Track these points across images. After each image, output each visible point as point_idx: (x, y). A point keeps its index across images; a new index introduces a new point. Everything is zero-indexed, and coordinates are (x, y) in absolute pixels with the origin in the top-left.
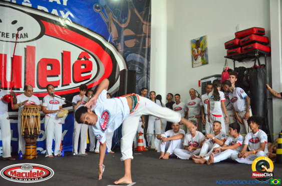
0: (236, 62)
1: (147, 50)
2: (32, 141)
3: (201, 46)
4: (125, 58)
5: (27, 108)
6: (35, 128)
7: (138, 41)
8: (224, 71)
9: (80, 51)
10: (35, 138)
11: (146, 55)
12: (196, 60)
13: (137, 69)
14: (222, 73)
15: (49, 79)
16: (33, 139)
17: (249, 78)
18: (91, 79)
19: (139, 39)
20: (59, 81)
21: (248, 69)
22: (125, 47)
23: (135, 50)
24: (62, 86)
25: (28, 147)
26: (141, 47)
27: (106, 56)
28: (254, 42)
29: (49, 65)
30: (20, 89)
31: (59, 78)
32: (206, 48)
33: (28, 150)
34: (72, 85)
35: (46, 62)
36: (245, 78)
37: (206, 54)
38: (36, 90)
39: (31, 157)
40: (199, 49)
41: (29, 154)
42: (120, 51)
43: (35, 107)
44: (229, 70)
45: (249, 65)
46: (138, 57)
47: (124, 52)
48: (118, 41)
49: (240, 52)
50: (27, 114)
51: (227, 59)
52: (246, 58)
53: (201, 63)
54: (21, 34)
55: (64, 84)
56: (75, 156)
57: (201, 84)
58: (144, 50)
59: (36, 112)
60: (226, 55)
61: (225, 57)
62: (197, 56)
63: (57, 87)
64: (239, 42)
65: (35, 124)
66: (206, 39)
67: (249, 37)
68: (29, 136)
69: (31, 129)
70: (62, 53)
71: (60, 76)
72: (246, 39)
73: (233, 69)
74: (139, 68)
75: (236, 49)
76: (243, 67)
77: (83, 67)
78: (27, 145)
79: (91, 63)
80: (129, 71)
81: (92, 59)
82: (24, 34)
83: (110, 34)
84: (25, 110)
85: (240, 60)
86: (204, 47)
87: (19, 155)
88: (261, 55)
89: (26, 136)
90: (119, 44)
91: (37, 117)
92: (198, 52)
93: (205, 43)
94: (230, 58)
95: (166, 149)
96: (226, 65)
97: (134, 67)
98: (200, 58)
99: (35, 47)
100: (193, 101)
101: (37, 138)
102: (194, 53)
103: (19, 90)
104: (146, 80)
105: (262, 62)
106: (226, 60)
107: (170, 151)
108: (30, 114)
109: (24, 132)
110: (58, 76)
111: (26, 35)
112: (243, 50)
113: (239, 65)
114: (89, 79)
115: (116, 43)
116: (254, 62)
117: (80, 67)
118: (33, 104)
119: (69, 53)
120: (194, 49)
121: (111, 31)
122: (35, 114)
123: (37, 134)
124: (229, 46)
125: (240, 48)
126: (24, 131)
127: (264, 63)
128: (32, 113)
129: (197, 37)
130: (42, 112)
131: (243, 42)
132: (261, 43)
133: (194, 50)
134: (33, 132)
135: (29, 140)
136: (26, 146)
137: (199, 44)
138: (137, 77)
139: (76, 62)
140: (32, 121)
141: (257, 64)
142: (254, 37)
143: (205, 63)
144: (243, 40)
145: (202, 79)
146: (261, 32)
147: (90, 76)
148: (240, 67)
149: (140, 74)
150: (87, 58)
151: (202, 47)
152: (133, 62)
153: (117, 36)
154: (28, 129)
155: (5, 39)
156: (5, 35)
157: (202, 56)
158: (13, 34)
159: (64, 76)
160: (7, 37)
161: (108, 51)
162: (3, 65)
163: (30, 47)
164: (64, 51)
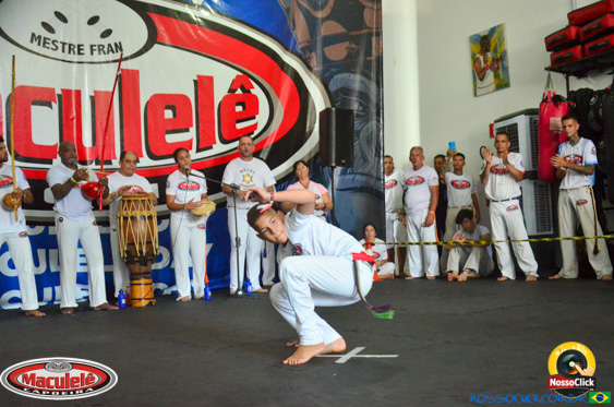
0: (572, 78)
1: (374, 64)
2: (143, 269)
3: (492, 48)
4: (325, 83)
5: (129, 201)
6: (149, 243)
7: (354, 46)
8: (545, 100)
9: (234, 73)
10: (149, 264)
11: (373, 75)
12: (481, 80)
13: (355, 106)
14: (541, 105)
15: (171, 138)
16: (146, 265)
17: (600, 113)
18: (256, 132)
19: (356, 40)
20: (191, 141)
21: (600, 93)
22: (325, 60)
23: (347, 65)
24: (198, 150)
25: (136, 282)
26: (361, 59)
27: (287, 83)
28: (610, 31)
29: (168, 108)
30: (113, 161)
31: (191, 134)
32: (505, 52)
33: (137, 288)
34: (219, 148)
35: (160, 101)
36: (591, 113)
37: (503, 65)
38: (145, 162)
39: (144, 303)
40: (488, 55)
41: (138, 297)
42: (315, 69)
43: (146, 198)
44: (557, 99)
45: (600, 83)
46: (356, 81)
47: (324, 71)
48: (310, 48)
49: (579, 56)
50: (130, 213)
52: (594, 68)
53: (494, 86)
54: (110, 45)
57: (495, 132)
58: (367, 65)
59: (149, 209)
60: (549, 64)
61: (546, 69)
62: (484, 70)
64: (578, 34)
65: (148, 232)
66: (502, 32)
68: (136, 259)
69: (140, 244)
70: (195, 81)
71: (193, 130)
72: (593, 25)
73: (565, 95)
74: (361, 104)
76: (587, 90)
77: (239, 109)
78: (133, 276)
79: (255, 99)
80: (337, 111)
81: (256, 91)
82: (116, 44)
83: (294, 33)
84: (126, 204)
85: (580, 75)
86: (499, 50)
87: (119, 299)
89: (131, 258)
90: (313, 54)
92: (485, 62)
93: (501, 39)
94: (559, 70)
96: (548, 85)
97: (346, 102)
98: (490, 75)
99: (137, 71)
101: (152, 263)
102: (477, 64)
103: (110, 163)
104: (375, 128)
106: (549, 75)
108: (138, 214)
109: (127, 252)
110: (187, 130)
111: (119, 47)
112: (587, 52)
113: (578, 84)
114: (253, 133)
115: (305, 53)
116: (610, 77)
117: (234, 109)
118: (141, 193)
119: (211, 79)
120: (478, 56)
121: (294, 28)
122: (146, 213)
123: (153, 255)
124: (555, 43)
125: (579, 48)
126: (125, 249)
128: (141, 210)
129: (482, 29)
131: (587, 32)
133: (478, 58)
134: (144, 251)
135: (137, 268)
136: (132, 279)
137: (489, 44)
138: (357, 124)
139: (225, 98)
140: (141, 228)
142: (611, 21)
143: (502, 84)
144: (585, 28)
145: (496, 122)
147: (255, 126)
148: (581, 90)
149: (363, 116)
150: (247, 88)
151: (495, 51)
152: (346, 91)
153: (308, 39)
154: (133, 244)
155: (76, 58)
156: (76, 50)
157: (496, 71)
158: (92, 46)
159: (200, 129)
160: (79, 53)
161: (290, 71)
162: (74, 115)
163: (128, 70)
164: (199, 76)
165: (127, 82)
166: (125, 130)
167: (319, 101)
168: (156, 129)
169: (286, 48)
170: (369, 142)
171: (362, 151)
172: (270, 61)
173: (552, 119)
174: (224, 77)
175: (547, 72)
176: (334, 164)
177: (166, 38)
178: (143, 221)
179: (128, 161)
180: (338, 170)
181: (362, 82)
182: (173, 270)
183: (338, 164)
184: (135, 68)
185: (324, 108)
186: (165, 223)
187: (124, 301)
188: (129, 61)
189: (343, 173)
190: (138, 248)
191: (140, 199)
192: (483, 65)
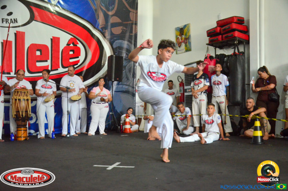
0: (217, 49)
1: (133, 37)
2: (23, 123)
3: (185, 33)
4: (111, 44)
5: (18, 92)
6: (26, 111)
7: (125, 28)
8: (206, 58)
9: (69, 37)
10: (26, 121)
11: (133, 42)
12: (179, 47)
13: (124, 55)
14: (204, 59)
15: (39, 64)
16: (24, 121)
17: (228, 64)
18: (79, 64)
19: (126, 26)
20: (48, 66)
21: (228, 56)
22: (112, 34)
23: (121, 37)
24: (52, 71)
25: (20, 129)
26: (128, 35)
27: (94, 43)
28: (234, 30)
29: (38, 50)
30: (11, 73)
31: (48, 63)
32: (190, 36)
33: (20, 132)
34: (61, 70)
35: (35, 47)
36: (225, 65)
37: (189, 41)
39: (23, 139)
40: (183, 36)
41: (20, 136)
42: (107, 37)
43: (26, 91)
44: (211, 57)
45: (229, 52)
46: (125, 44)
47: (111, 39)
48: (105, 28)
49: (220, 40)
50: (18, 98)
51: (209, 46)
52: (226, 45)
53: (184, 50)
54: (11, 19)
55: (53, 69)
58: (130, 37)
59: (27, 96)
60: (208, 42)
61: (207, 44)
62: (181, 43)
64: (220, 30)
65: (26, 107)
66: (189, 27)
67: (229, 25)
68: (20, 119)
69: (22, 111)
70: (51, 39)
71: (49, 61)
72: (227, 27)
73: (214, 56)
74: (127, 54)
75: (217, 37)
76: (223, 55)
77: (71, 53)
78: (18, 127)
79: (79, 49)
80: (116, 57)
81: (80, 45)
82: (14, 19)
83: (98, 21)
84: (16, 93)
85: (221, 48)
86: (187, 34)
87: (11, 137)
88: (240, 42)
89: (17, 118)
90: (107, 31)
92: (181, 39)
93: (189, 30)
94: (212, 45)
96: (207, 52)
97: (121, 53)
98: (183, 45)
99: (24, 33)
101: (28, 120)
102: (178, 40)
104: (132, 65)
105: (241, 49)
108: (22, 98)
109: (16, 115)
110: (47, 61)
111: (16, 21)
112: (224, 38)
113: (220, 52)
114: (77, 64)
115: (103, 30)
116: (233, 50)
117: (69, 53)
118: (24, 88)
119: (59, 39)
120: (178, 36)
121: (98, 19)
122: (25, 98)
123: (28, 117)
124: (211, 33)
125: (221, 36)
127: (243, 51)
128: (23, 96)
129: (181, 25)
130: (34, 96)
131: (224, 30)
132: (240, 31)
133: (178, 38)
134: (24, 115)
135: (20, 123)
136: (17, 128)
137: (183, 32)
138: (124, 63)
139: (65, 47)
140: (23, 104)
141: (237, 51)
142: (234, 26)
143: (188, 50)
144: (223, 28)
146: (240, 21)
147: (78, 61)
148: (221, 54)
149: (128, 60)
150: (75, 44)
151: (186, 35)
152: (120, 48)
153: (105, 23)
154: (19, 112)
157: (186, 43)
158: (3, 19)
159: (53, 61)
161: (95, 37)
163: (19, 32)
164: (53, 37)
165: (19, 37)
166: (17, 59)
167: (108, 51)
169: (94, 27)
170: (130, 71)
171: (126, 75)
172: (87, 32)
173: (209, 66)
174: (65, 38)
175: (207, 46)
176: (113, 80)
177: (39, 18)
178: (24, 102)
179: (19, 74)
180: (115, 83)
181: (128, 44)
182: (38, 124)
183: (115, 80)
184: (23, 31)
185: (110, 55)
186: (34, 102)
187: (13, 138)
188: (20, 28)
189: (118, 84)
190: (21, 114)
191: (23, 91)
192: (180, 41)
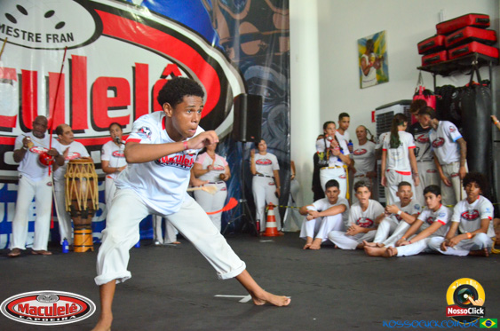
0: (438, 77)
1: (282, 59)
3: (375, 50)
4: (242, 73)
5: (74, 165)
6: (90, 200)
7: (264, 44)
8: (417, 94)
9: (166, 63)
10: (89, 217)
11: (281, 68)
12: (366, 75)
13: (264, 93)
14: (414, 97)
15: (112, 114)
16: (86, 218)
17: (460, 105)
19: (266, 39)
20: (128, 117)
21: (460, 89)
22: (242, 54)
23: (258, 59)
25: (79, 232)
28: (470, 40)
29: (110, 88)
31: (129, 111)
32: (385, 56)
33: (78, 236)
35: (104, 83)
36: (453, 104)
37: (384, 64)
38: (90, 132)
39: (84, 249)
40: (372, 55)
41: (79, 244)
42: (233, 61)
43: (89, 163)
44: (426, 92)
45: (460, 81)
46: (266, 73)
47: (241, 63)
48: (229, 43)
49: (444, 59)
50: (74, 175)
51: (423, 72)
52: (456, 69)
53: (376, 81)
54: (63, 35)
56: (158, 246)
57: (375, 118)
58: (276, 59)
59: (90, 172)
60: (420, 64)
61: (418, 68)
62: (369, 67)
63: (125, 127)
64: (443, 41)
65: (89, 195)
66: (383, 37)
67: (460, 31)
68: (79, 213)
69: (82, 200)
70: (133, 68)
71: (130, 108)
72: (456, 35)
73: (432, 89)
74: (269, 91)
75: (438, 54)
76: (450, 87)
78: (76, 227)
80: (249, 97)
82: (68, 35)
83: (216, 31)
84: (71, 168)
85: (445, 74)
86: (381, 51)
88: (483, 63)
89: (74, 212)
90: (232, 49)
91: (91, 179)
92: (370, 61)
93: (383, 43)
94: (428, 70)
95: (316, 233)
96: (419, 82)
97: (257, 89)
98: (373, 72)
99: (85, 58)
100: (363, 147)
101: (93, 216)
102: (363, 63)
104: (283, 110)
105: (485, 76)
106: (420, 75)
107: (322, 236)
108: (81, 175)
109: (71, 207)
110: (126, 108)
111: (71, 37)
112: (450, 56)
113: (443, 82)
115: (225, 48)
116: (469, 77)
118: (84, 159)
119: (146, 67)
120: (364, 55)
121: (217, 27)
122: (88, 175)
123: (93, 210)
124: (426, 48)
125: (444, 52)
126: (70, 204)
127: (488, 78)
128: (84, 172)
129: (368, 35)
130: (100, 171)
131: (450, 40)
132: (483, 42)
133: (364, 58)
134: (85, 206)
135: (79, 220)
136: (75, 229)
137: (373, 46)
138: (265, 108)
139: (158, 82)
140: (84, 187)
141: (475, 80)
142: (470, 32)
144: (449, 37)
145: (377, 109)
146: (482, 22)
148: (445, 86)
149: (271, 101)
150: (176, 75)
151: (378, 52)
152: (258, 80)
153: (228, 35)
154: (76, 200)
155: (34, 44)
156: (34, 38)
157: (378, 68)
158: (48, 35)
159: (137, 107)
160: (37, 41)
161: (213, 62)
162: (32, 91)
163: (77, 57)
164: (136, 64)
165: (77, 66)
166: (73, 105)
167: (236, 87)
168: (100, 105)
169: (209, 43)
171: (270, 129)
174: (157, 66)
175: (419, 71)
176: (244, 140)
177: (110, 31)
178: (85, 182)
180: (249, 144)
181: (270, 73)
183: (248, 140)
184: (84, 55)
187: (67, 248)
188: (79, 49)
190: (80, 204)
191: (83, 163)
192: (368, 63)
